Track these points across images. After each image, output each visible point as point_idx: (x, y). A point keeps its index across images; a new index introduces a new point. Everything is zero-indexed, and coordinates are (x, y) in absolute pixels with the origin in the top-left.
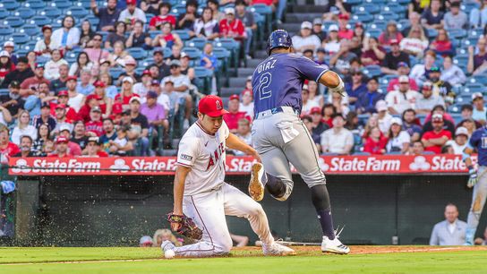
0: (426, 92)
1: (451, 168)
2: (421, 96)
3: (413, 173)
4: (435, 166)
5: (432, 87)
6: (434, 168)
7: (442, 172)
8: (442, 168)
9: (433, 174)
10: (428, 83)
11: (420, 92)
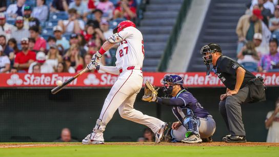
0: (19, 25)
1: (38, 83)
2: (15, 28)
3: (10, 87)
4: (26, 81)
5: (23, 20)
6: (25, 84)
7: (32, 86)
8: (32, 83)
9: (25, 88)
10: (20, 18)
11: (15, 25)
